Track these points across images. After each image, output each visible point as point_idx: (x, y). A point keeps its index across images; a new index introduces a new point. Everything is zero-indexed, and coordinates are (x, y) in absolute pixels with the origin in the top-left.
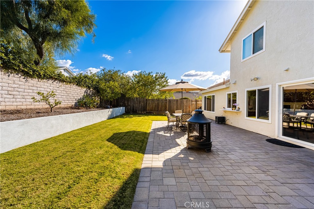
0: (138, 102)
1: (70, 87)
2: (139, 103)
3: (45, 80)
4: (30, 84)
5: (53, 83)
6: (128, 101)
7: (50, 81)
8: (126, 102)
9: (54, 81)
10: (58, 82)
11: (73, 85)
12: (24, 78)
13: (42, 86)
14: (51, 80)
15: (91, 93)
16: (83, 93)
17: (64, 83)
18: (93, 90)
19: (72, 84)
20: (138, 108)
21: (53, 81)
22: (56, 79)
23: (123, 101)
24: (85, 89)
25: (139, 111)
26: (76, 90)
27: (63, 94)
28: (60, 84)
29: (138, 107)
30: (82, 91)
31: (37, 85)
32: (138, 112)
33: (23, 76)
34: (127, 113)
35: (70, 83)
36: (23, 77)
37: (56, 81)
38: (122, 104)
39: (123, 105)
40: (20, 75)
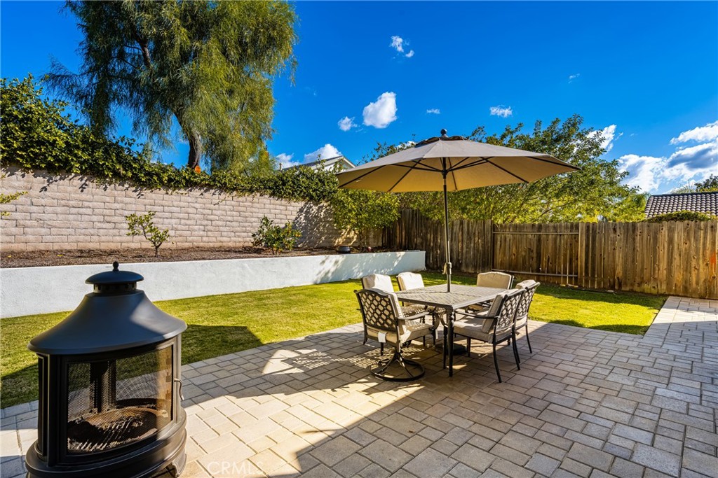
0: (465, 236)
1: (250, 202)
2: (470, 239)
3: (182, 191)
4: (147, 201)
5: (202, 194)
6: (437, 234)
7: (196, 192)
8: (430, 237)
9: (206, 191)
10: (217, 193)
11: (261, 195)
12: (135, 191)
13: (175, 203)
14: (197, 190)
15: (322, 213)
16: (295, 213)
17: (235, 193)
18: (329, 205)
19: (259, 194)
20: (464, 257)
21: (202, 191)
22: (210, 187)
23: (422, 231)
24: (301, 204)
25: (467, 266)
26: (271, 206)
27: (230, 218)
28: (223, 196)
29: (464, 251)
30: (291, 208)
31: (164, 203)
32: (463, 269)
33: (133, 186)
34: (433, 269)
35: (251, 191)
36: (134, 188)
37: (212, 191)
38: (419, 240)
39: (422, 244)
40: (126, 186)
